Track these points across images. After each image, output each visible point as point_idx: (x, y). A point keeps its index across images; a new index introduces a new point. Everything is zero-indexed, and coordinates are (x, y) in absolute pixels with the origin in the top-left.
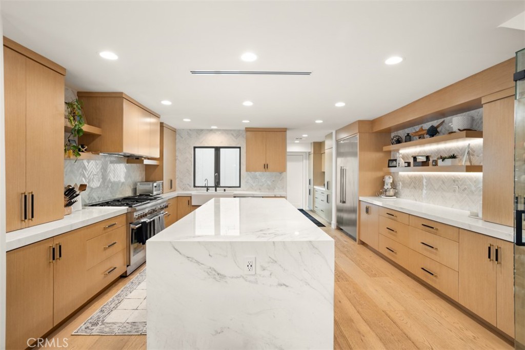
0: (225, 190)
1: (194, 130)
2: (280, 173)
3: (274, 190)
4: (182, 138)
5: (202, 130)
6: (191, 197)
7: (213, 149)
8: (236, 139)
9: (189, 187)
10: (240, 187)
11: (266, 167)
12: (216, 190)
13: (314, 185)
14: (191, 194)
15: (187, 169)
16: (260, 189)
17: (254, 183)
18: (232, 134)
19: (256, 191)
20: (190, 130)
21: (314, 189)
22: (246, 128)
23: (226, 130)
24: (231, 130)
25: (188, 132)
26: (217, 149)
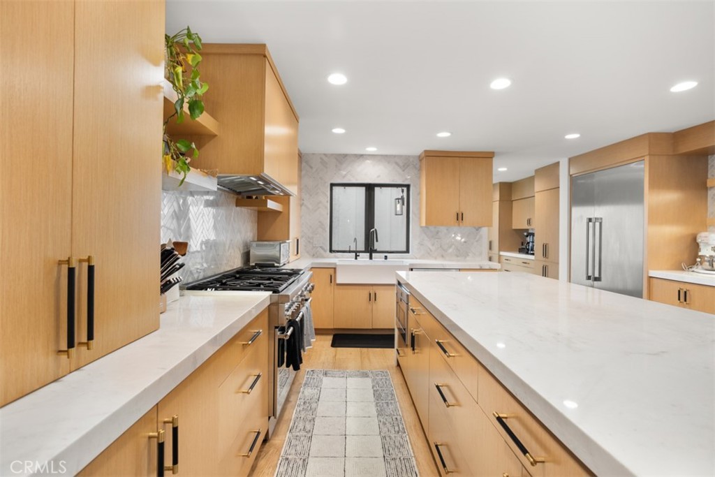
0: (386, 257)
1: (332, 155)
2: (477, 230)
3: (466, 257)
4: (311, 167)
5: (345, 156)
6: (335, 269)
7: (363, 189)
8: (404, 171)
9: (322, 252)
10: (407, 251)
11: (460, 217)
12: (371, 258)
13: (500, 250)
14: (335, 264)
15: (320, 222)
16: (443, 256)
17: (433, 245)
18: (397, 163)
19: (436, 258)
20: (325, 154)
21: (500, 256)
22: (426, 151)
23: (386, 156)
24: (395, 156)
25: (321, 158)
26: (370, 188)
